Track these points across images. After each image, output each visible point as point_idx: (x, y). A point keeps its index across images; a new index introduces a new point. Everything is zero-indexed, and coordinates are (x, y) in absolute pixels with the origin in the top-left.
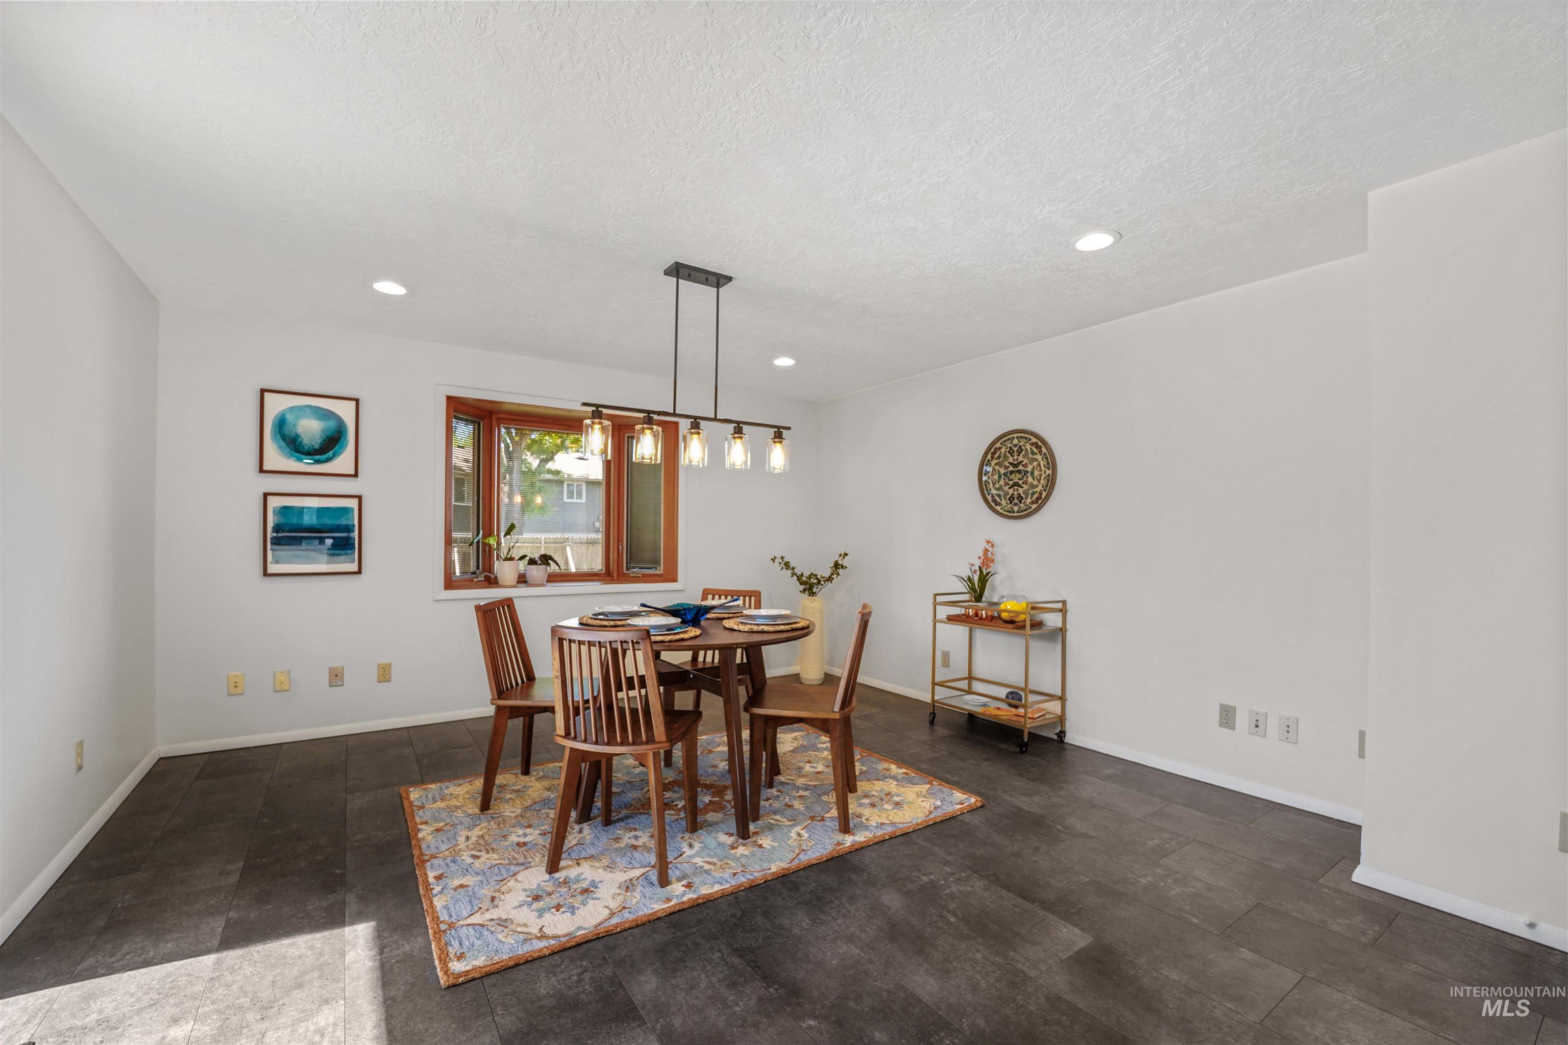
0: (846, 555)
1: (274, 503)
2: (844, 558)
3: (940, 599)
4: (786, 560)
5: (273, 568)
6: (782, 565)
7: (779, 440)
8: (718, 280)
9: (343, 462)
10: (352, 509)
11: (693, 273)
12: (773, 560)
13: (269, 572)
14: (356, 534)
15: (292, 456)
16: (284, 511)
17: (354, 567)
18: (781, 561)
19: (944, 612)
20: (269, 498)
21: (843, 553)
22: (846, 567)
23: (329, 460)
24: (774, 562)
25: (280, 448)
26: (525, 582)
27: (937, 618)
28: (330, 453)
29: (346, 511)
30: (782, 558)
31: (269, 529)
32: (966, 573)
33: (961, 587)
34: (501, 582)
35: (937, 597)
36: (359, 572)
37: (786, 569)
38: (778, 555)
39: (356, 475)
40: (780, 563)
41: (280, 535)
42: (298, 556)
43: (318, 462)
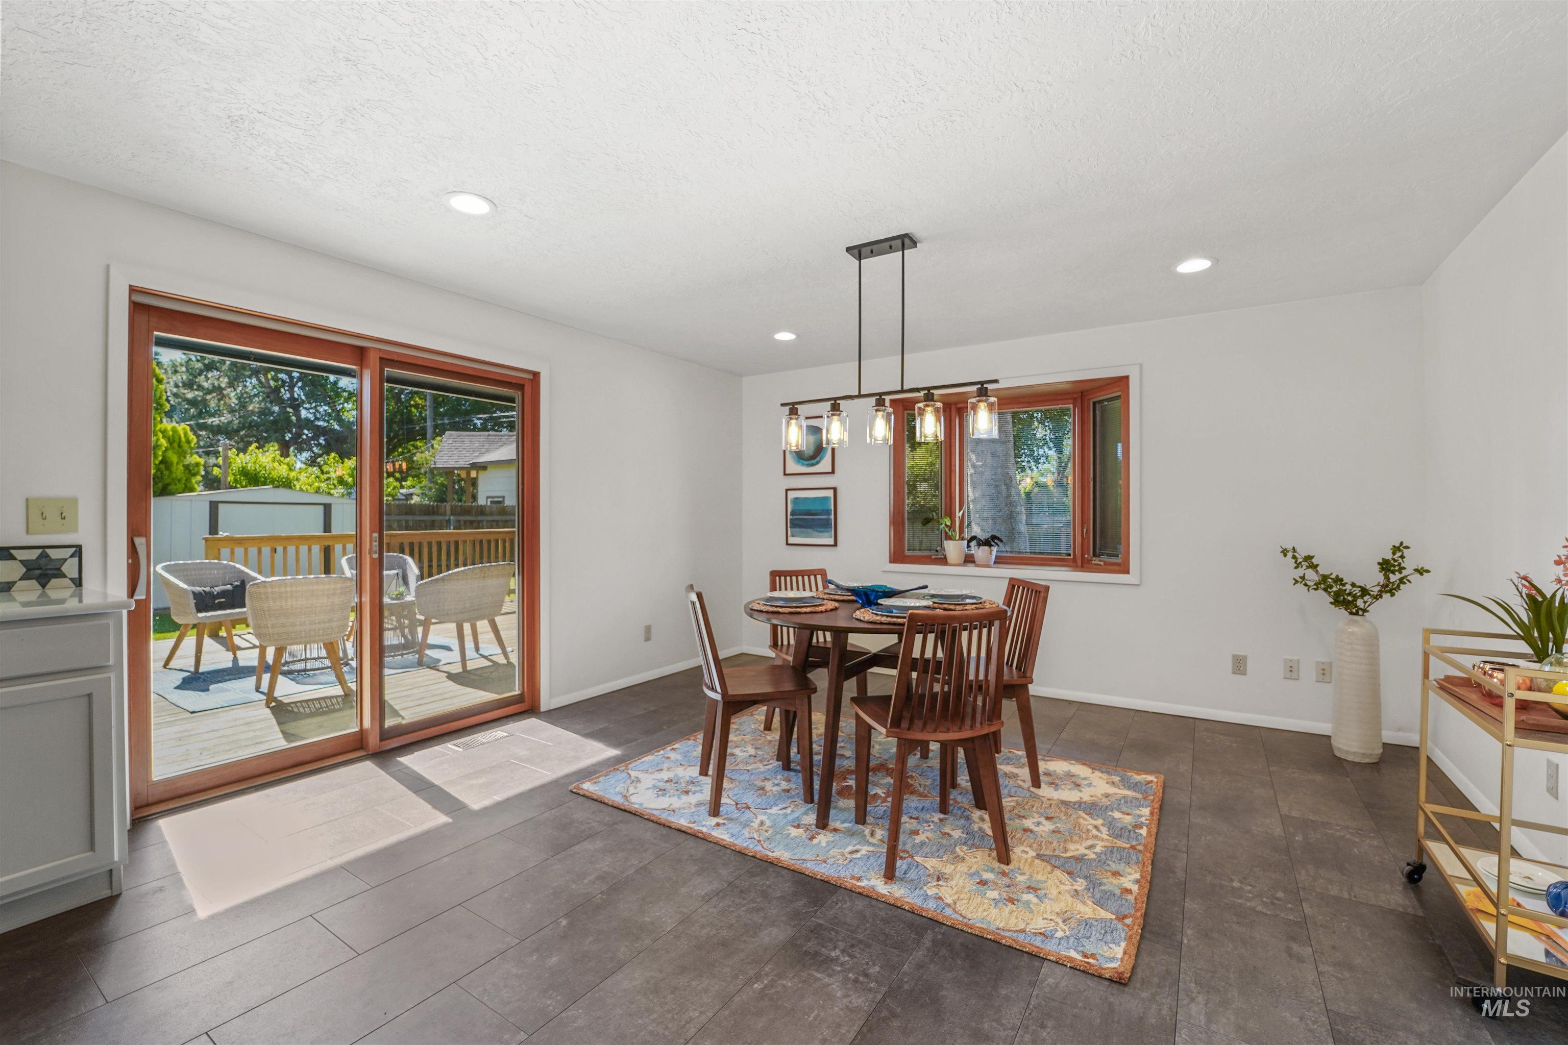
1: (792, 495)
5: (792, 540)
7: (984, 398)
8: (905, 242)
9: (825, 464)
10: (830, 498)
11: (874, 247)
13: (789, 542)
14: (832, 517)
15: (799, 462)
16: (796, 499)
17: (831, 541)
20: (789, 492)
23: (818, 463)
25: (793, 457)
26: (973, 562)
28: (818, 458)
29: (826, 499)
31: (789, 514)
34: (949, 561)
36: (835, 545)
39: (833, 472)
40: (1295, 558)
41: (794, 517)
42: (802, 532)
43: (813, 465)
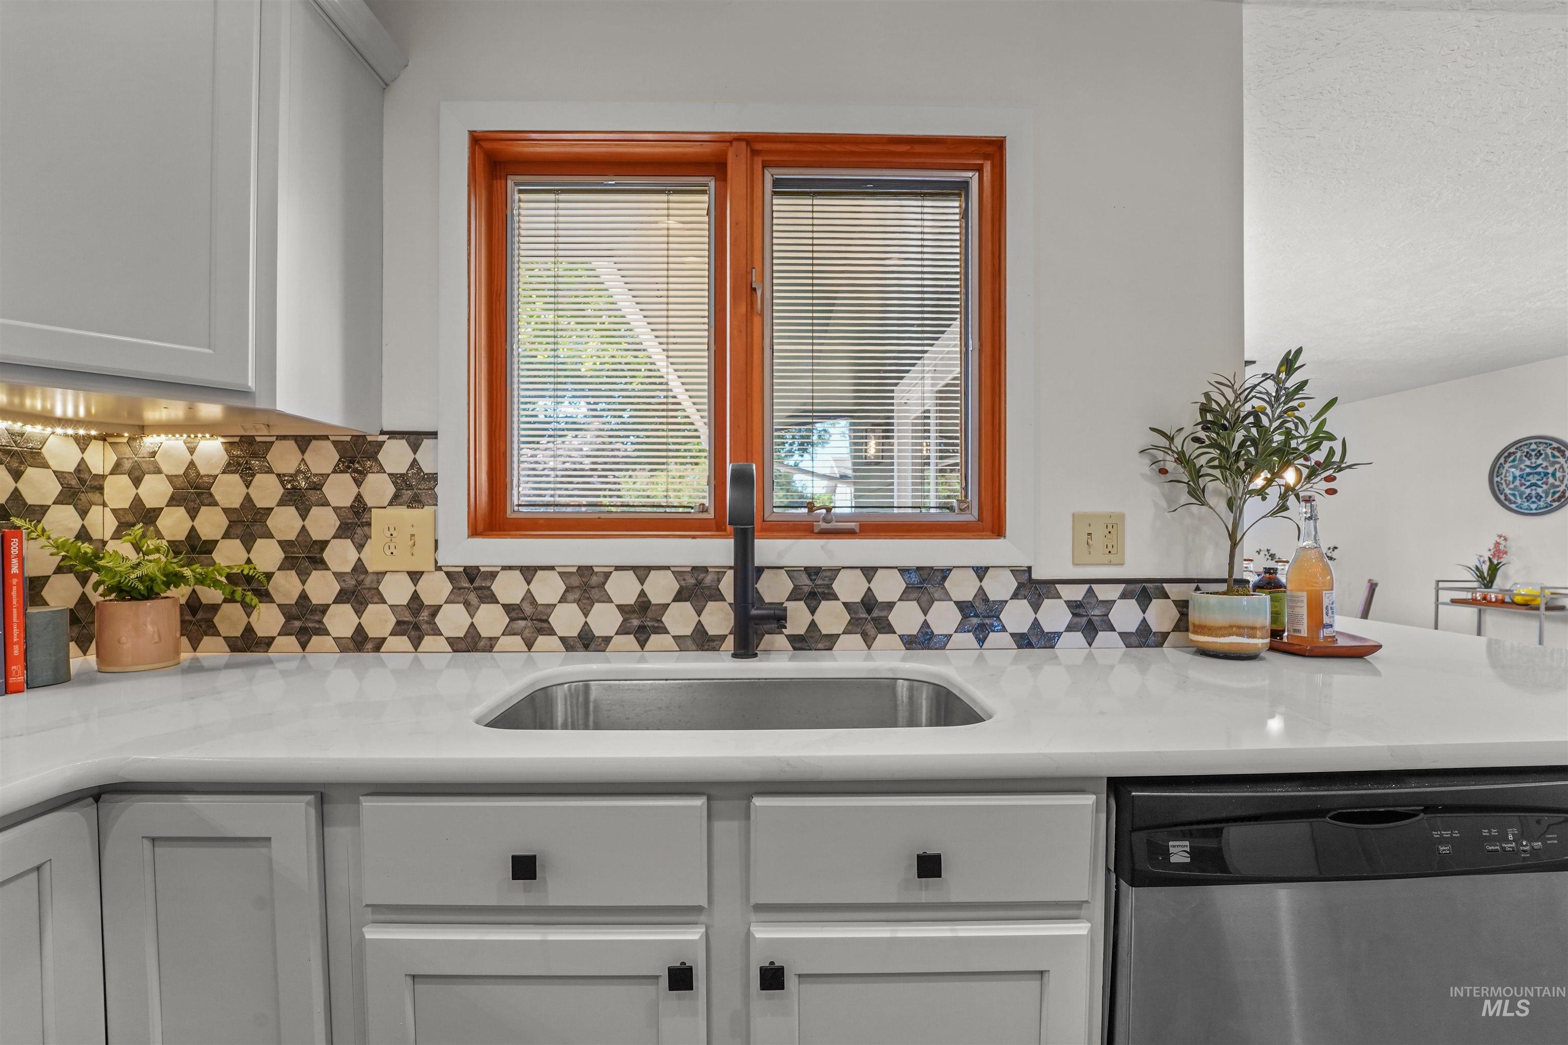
0: (1336, 548)
2: (1333, 550)
3: (1441, 585)
4: (1271, 552)
6: (1267, 556)
12: (1259, 552)
18: (1267, 553)
19: (1445, 596)
21: (1332, 546)
22: (1335, 559)
24: (1259, 554)
27: (1440, 600)
30: (1268, 550)
32: (1473, 563)
33: (1470, 576)
35: (1440, 583)
37: (1272, 560)
38: (1264, 548)
40: (1265, 555)
